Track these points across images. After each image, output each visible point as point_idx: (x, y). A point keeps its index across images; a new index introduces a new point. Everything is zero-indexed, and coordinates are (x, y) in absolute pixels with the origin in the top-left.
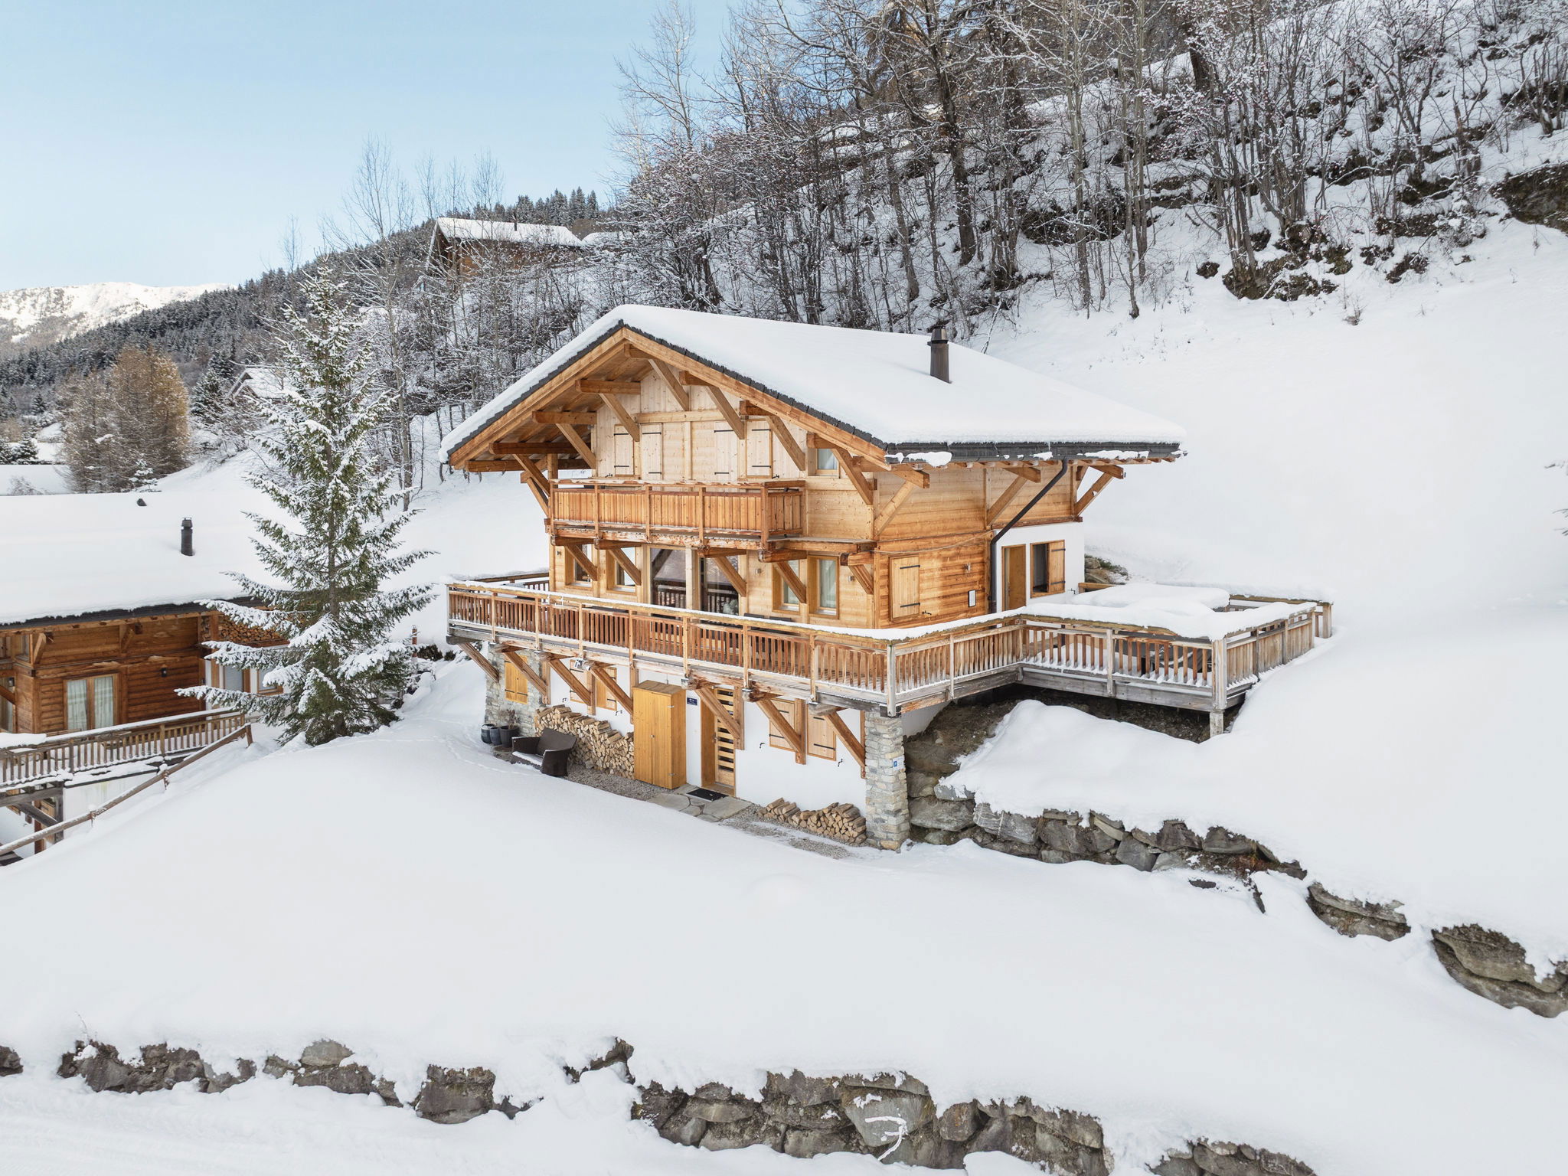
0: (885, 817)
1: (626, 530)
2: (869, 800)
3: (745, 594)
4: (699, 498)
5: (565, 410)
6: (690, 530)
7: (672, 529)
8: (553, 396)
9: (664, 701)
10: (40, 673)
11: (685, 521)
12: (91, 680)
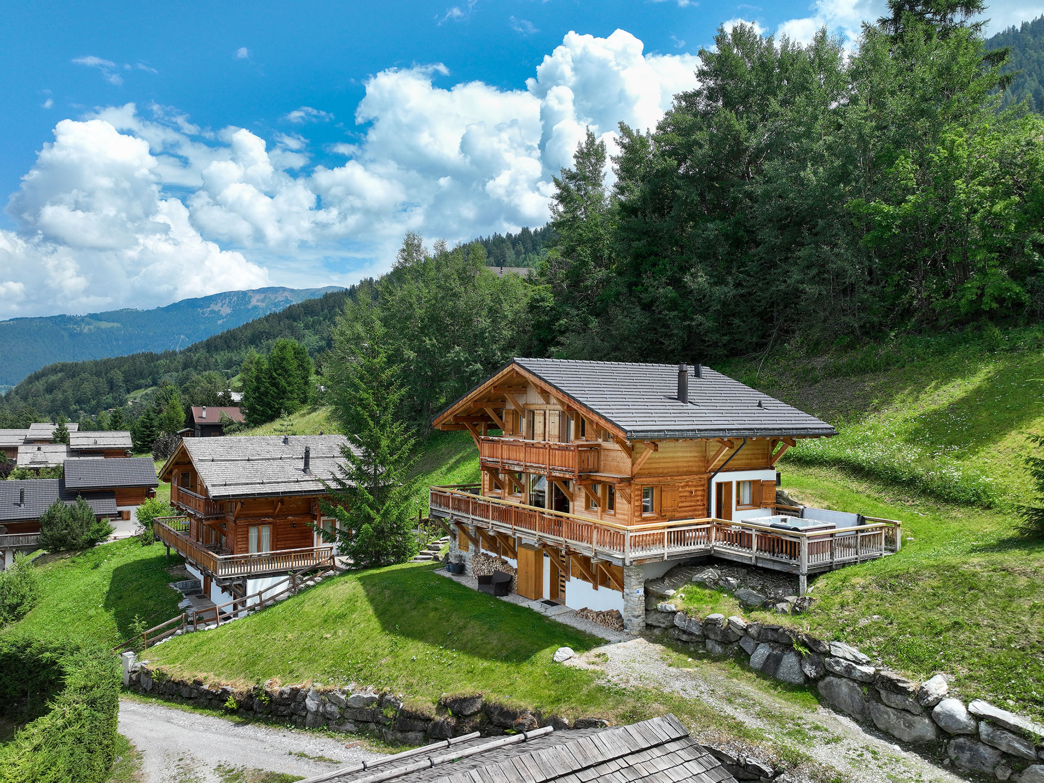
0: (632, 619)
1: (514, 464)
2: (625, 609)
3: (572, 501)
4: (548, 450)
5: (488, 401)
6: (543, 466)
7: (534, 465)
8: (481, 394)
9: (531, 554)
10: (238, 522)
11: (541, 462)
12: (260, 527)
